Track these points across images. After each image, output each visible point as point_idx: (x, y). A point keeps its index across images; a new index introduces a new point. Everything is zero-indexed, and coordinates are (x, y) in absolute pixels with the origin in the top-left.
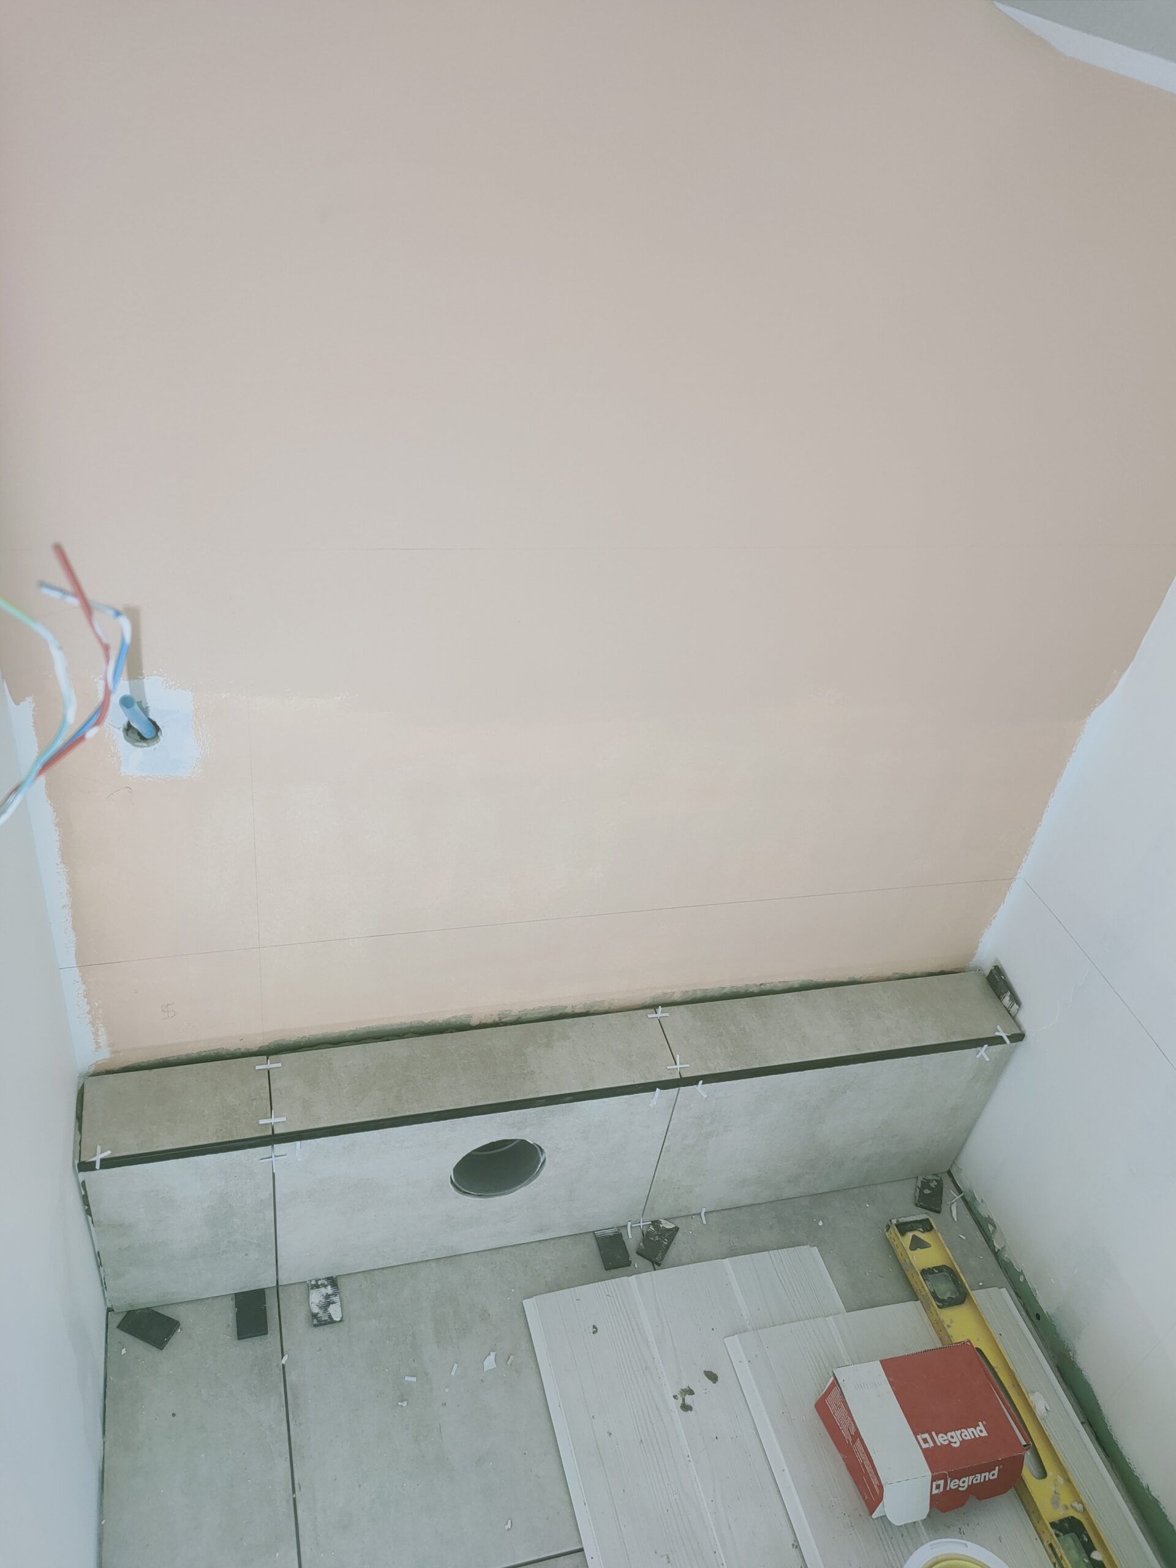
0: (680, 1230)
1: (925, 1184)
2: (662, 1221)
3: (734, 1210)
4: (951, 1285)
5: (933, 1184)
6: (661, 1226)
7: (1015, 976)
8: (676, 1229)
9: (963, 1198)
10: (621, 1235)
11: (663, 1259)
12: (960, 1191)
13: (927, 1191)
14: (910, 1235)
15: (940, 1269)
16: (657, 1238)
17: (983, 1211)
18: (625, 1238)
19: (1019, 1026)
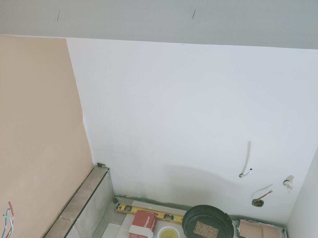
1: (113, 200)
4: (129, 208)
5: (114, 199)
7: (101, 162)
9: (119, 197)
12: (118, 196)
13: (115, 201)
14: (118, 208)
15: (126, 207)
17: (123, 195)
19: (107, 168)
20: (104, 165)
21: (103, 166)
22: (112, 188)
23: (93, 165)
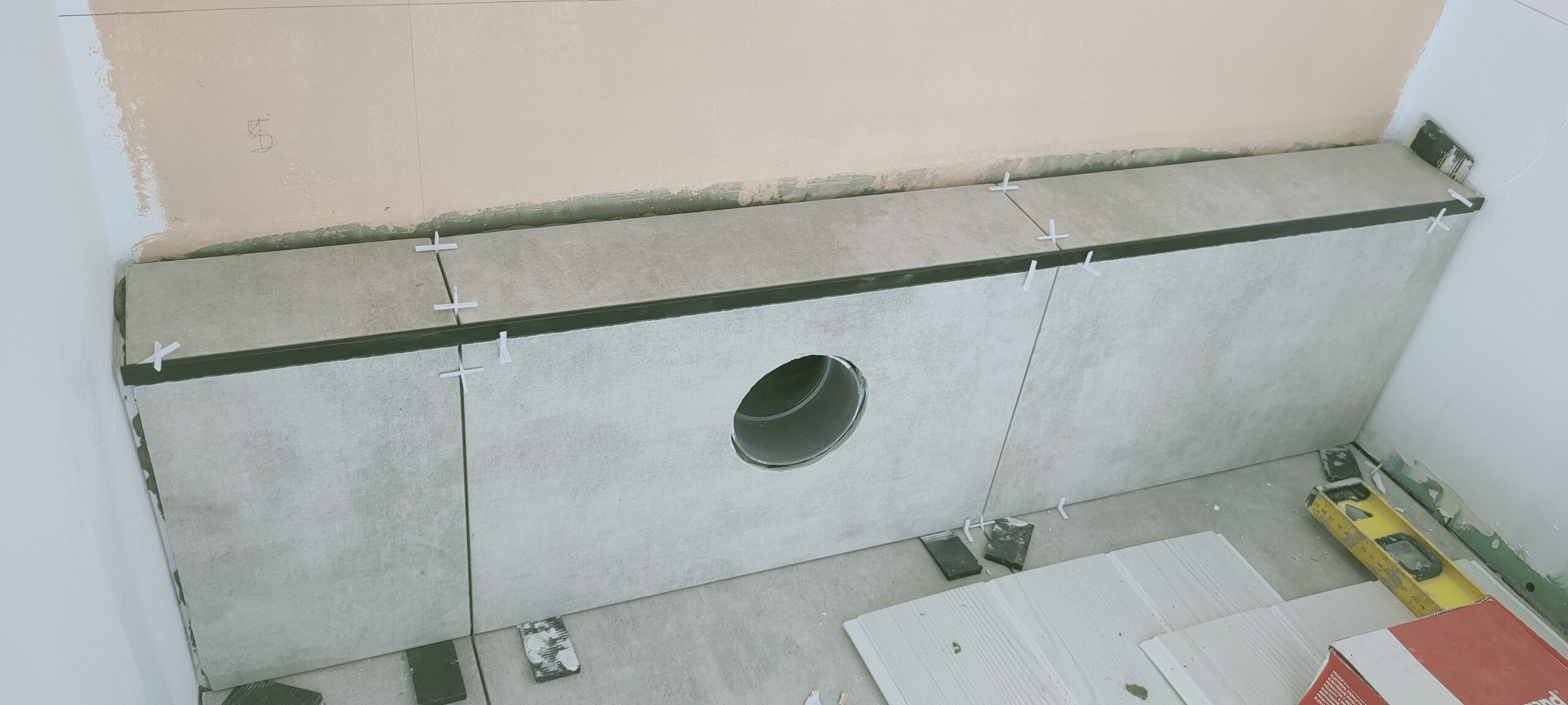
0: (1035, 528)
1: (1332, 457)
2: (1009, 519)
3: (1100, 501)
4: (1419, 555)
5: (1341, 456)
6: (1009, 524)
8: (1030, 528)
9: (1382, 469)
10: (957, 538)
11: (1023, 561)
12: (1376, 463)
13: (1337, 464)
14: (1342, 505)
15: (1398, 537)
16: (1008, 538)
17: (1418, 476)
18: (964, 541)
19: (1472, 190)
20: (1462, 155)
21: (1450, 161)
22: (1389, 369)
23: (1388, 117)
